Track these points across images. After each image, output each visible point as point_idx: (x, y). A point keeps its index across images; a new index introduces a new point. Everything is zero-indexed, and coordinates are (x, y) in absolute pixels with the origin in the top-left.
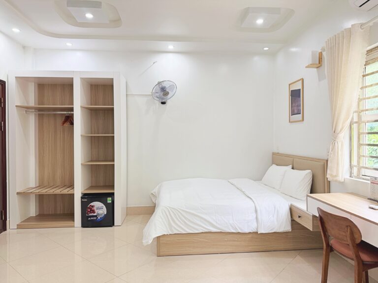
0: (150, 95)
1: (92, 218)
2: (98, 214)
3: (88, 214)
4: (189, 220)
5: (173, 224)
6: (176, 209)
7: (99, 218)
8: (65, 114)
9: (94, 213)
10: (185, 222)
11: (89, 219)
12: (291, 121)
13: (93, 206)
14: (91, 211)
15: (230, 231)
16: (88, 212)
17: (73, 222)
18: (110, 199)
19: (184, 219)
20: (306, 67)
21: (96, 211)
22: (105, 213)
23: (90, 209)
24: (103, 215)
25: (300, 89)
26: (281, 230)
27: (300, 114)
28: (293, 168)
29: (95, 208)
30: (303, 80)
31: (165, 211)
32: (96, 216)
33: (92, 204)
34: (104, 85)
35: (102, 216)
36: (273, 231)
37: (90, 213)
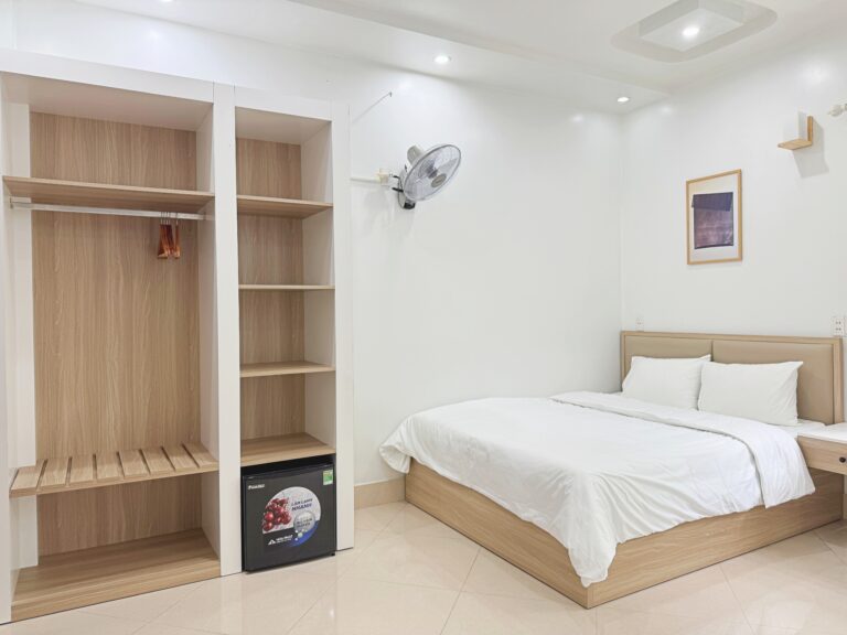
0: (374, 182)
1: (279, 540)
2: (298, 525)
3: (268, 529)
4: (654, 502)
5: (625, 518)
6: (621, 478)
7: (300, 535)
8: (159, 219)
9: (287, 522)
10: (646, 509)
11: (272, 542)
12: (692, 260)
13: (282, 503)
14: (276, 517)
15: (721, 514)
16: (268, 521)
17: (215, 562)
18: (331, 472)
19: (641, 499)
20: (779, 146)
21: (293, 515)
22: (318, 518)
23: (273, 510)
24: (312, 523)
25: (732, 194)
26: (802, 493)
27: (731, 244)
28: (712, 360)
29: (288, 508)
30: (739, 173)
31: (601, 487)
32: (291, 531)
33: (279, 496)
34: (256, 141)
35: (310, 527)
36: (788, 499)
37: (275, 523)
